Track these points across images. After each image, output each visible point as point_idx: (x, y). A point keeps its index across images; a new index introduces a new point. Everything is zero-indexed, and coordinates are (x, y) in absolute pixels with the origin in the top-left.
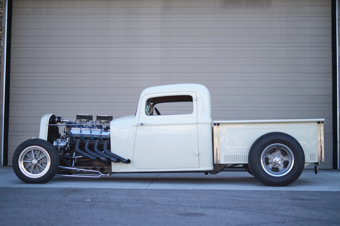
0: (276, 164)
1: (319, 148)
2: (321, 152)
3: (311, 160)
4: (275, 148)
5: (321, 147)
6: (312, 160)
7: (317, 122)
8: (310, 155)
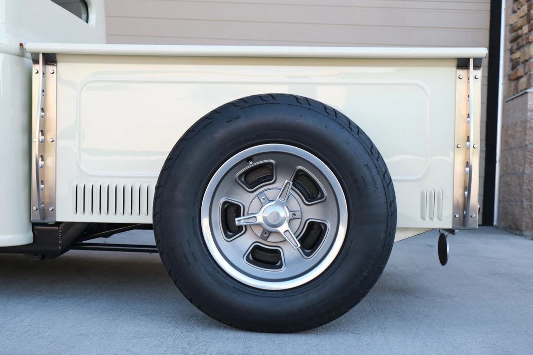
0: (270, 233)
1: (460, 168)
2: (468, 188)
3: (424, 219)
4: (270, 164)
5: (468, 164)
6: (427, 218)
7: (455, 63)
8: (423, 196)
